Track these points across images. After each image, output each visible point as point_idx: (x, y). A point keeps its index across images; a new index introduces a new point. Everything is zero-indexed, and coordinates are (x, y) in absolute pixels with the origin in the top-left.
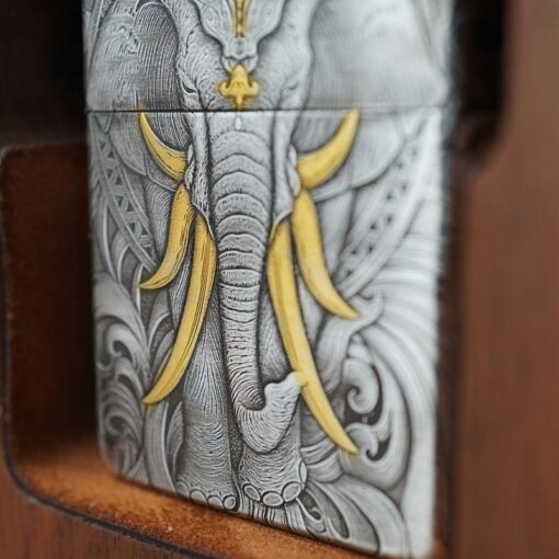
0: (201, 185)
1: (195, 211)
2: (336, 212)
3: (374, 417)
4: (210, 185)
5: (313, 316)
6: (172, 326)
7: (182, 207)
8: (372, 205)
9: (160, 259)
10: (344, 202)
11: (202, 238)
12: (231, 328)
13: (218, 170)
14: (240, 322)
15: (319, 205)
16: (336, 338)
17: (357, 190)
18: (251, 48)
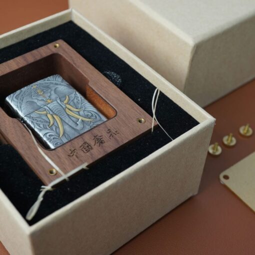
0: (50, 112)
1: (52, 115)
2: (72, 103)
3: (92, 115)
4: (52, 111)
5: (77, 113)
6: (57, 127)
7: (49, 116)
8: (75, 101)
9: (50, 123)
10: (72, 102)
11: (55, 116)
12: (67, 121)
13: (52, 109)
14: (67, 120)
15: (69, 104)
16: (82, 113)
17: (73, 100)
18: (48, 98)
